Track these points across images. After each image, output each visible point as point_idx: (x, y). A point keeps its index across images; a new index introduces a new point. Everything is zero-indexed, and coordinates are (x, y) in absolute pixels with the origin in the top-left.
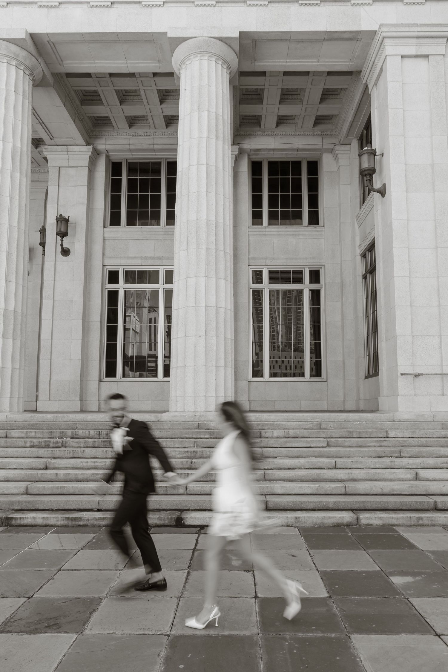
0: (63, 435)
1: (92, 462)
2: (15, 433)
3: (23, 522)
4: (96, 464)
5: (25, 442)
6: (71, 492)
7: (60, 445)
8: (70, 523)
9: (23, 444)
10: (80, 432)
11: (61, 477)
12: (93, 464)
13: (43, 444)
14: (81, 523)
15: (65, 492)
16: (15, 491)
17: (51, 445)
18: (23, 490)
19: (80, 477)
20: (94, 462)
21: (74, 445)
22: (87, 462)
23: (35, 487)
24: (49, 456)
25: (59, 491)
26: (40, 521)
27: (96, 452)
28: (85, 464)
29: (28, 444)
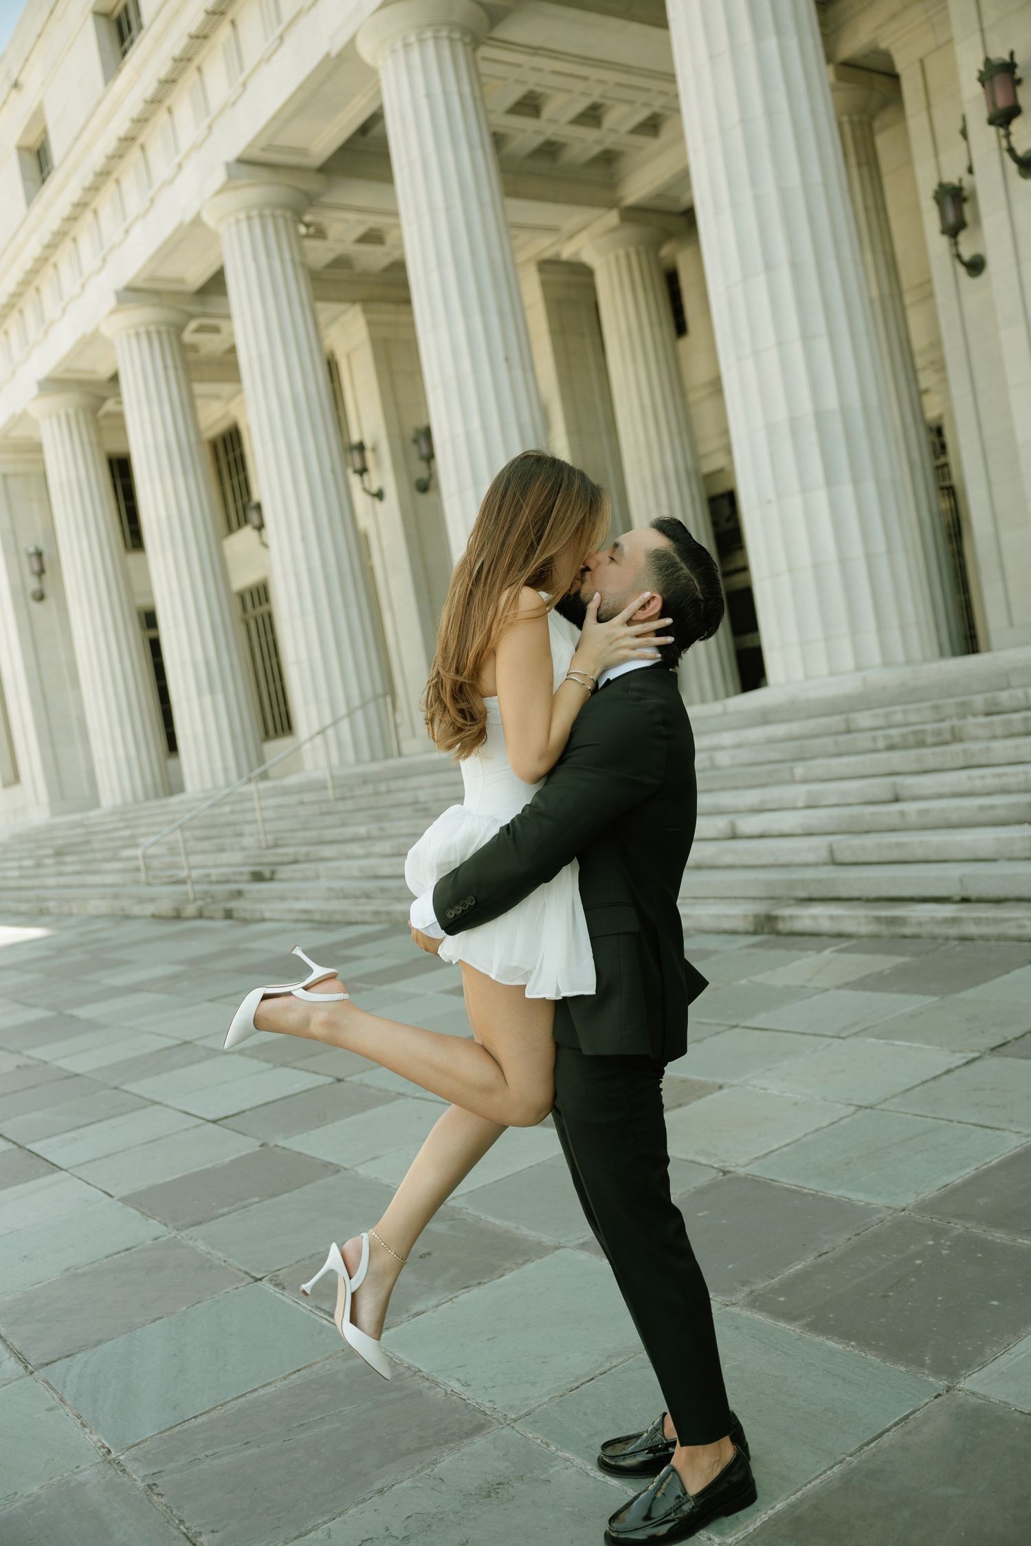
0: (965, 710)
1: (995, 776)
2: (864, 720)
3: (798, 926)
4: (1005, 780)
5: (874, 739)
6: (920, 854)
7: (947, 736)
8: (884, 930)
9: (869, 745)
10: (1004, 697)
11: (912, 819)
12: (997, 781)
13: (911, 739)
14: (907, 930)
15: (906, 855)
16: (811, 857)
17: (930, 740)
18: (823, 855)
19: (954, 818)
20: (999, 776)
21: (981, 732)
22: (983, 777)
23: (850, 846)
24: (914, 767)
25: (894, 855)
26: (826, 926)
27: (1017, 747)
28: (978, 784)
29: (881, 744)
